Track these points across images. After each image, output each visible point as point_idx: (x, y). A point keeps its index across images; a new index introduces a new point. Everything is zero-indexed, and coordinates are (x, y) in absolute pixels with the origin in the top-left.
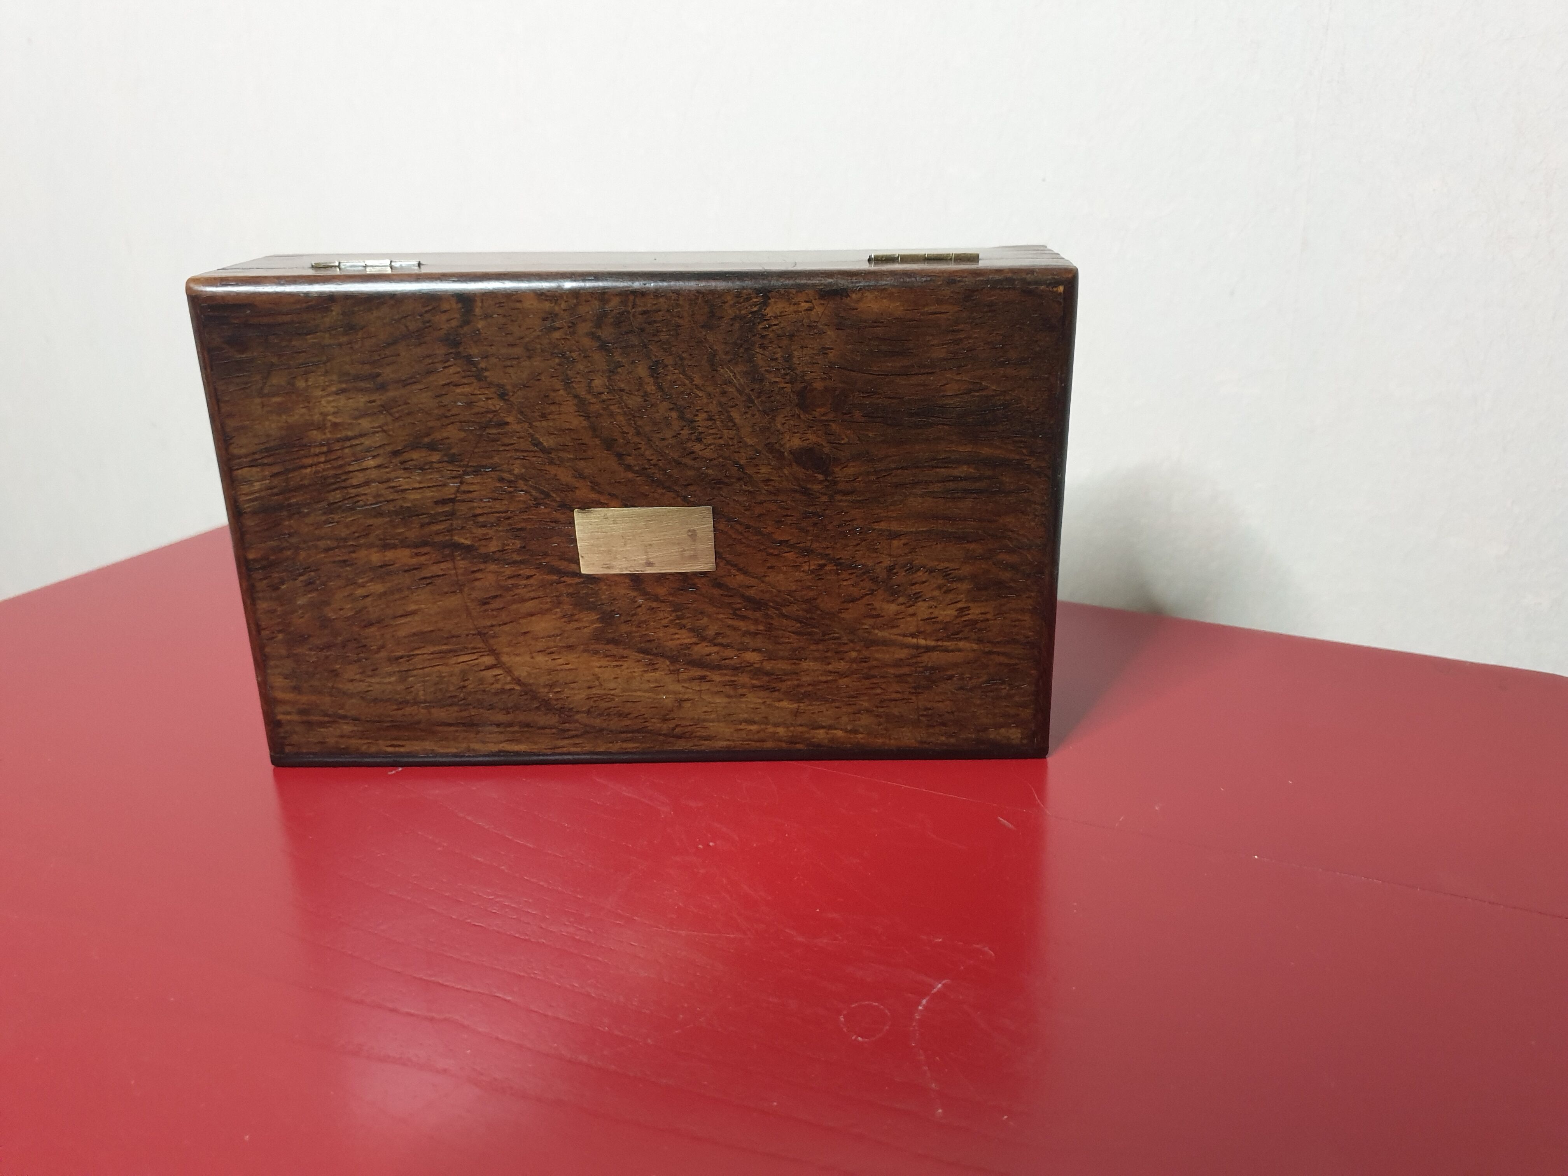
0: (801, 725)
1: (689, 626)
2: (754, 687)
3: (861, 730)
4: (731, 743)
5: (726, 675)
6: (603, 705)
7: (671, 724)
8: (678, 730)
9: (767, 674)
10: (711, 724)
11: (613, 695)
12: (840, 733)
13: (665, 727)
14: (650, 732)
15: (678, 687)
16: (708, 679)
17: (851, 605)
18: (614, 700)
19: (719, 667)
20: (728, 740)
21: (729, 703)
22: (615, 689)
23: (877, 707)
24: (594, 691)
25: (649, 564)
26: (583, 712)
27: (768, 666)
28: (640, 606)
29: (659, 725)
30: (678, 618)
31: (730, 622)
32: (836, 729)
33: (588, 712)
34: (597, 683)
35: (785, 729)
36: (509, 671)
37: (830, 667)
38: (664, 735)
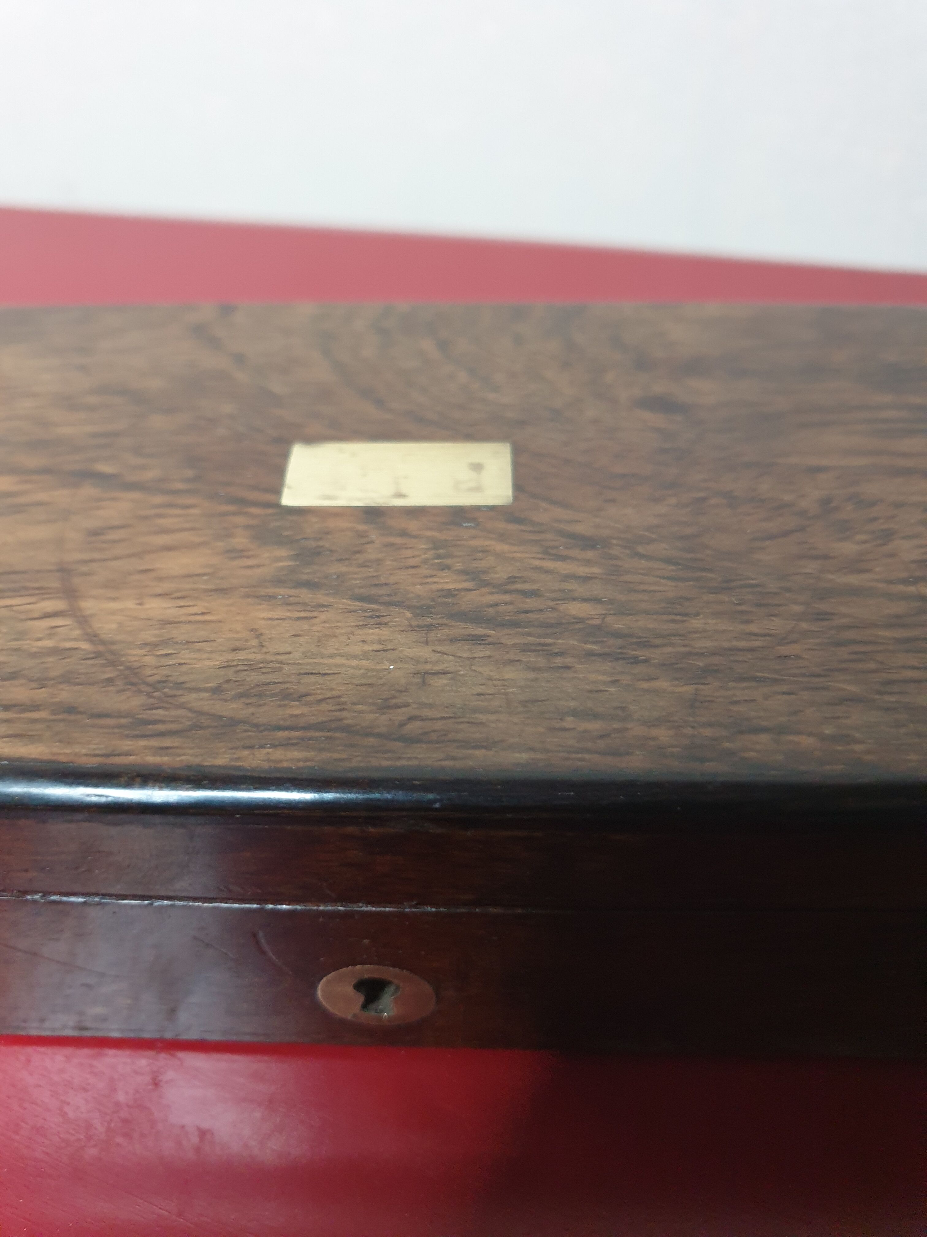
0: (710, 725)
1: (459, 566)
2: (590, 654)
3: (857, 735)
4: (539, 756)
5: (529, 634)
6: (254, 678)
7: (400, 715)
8: (414, 727)
9: (617, 635)
10: (493, 717)
11: (281, 663)
12: (807, 741)
13: (383, 721)
14: (346, 729)
15: (424, 652)
16: (490, 640)
17: (768, 543)
18: (280, 670)
19: (515, 624)
20: (533, 749)
21: (536, 680)
22: (290, 653)
23: (880, 693)
24: (242, 655)
25: (400, 495)
26: (206, 690)
27: (618, 624)
28: (372, 542)
29: (371, 716)
30: (439, 557)
31: (537, 563)
32: (800, 733)
33: (216, 690)
34: (254, 642)
35: (671, 732)
36: (83, 620)
37: (753, 628)
38: (380, 735)
